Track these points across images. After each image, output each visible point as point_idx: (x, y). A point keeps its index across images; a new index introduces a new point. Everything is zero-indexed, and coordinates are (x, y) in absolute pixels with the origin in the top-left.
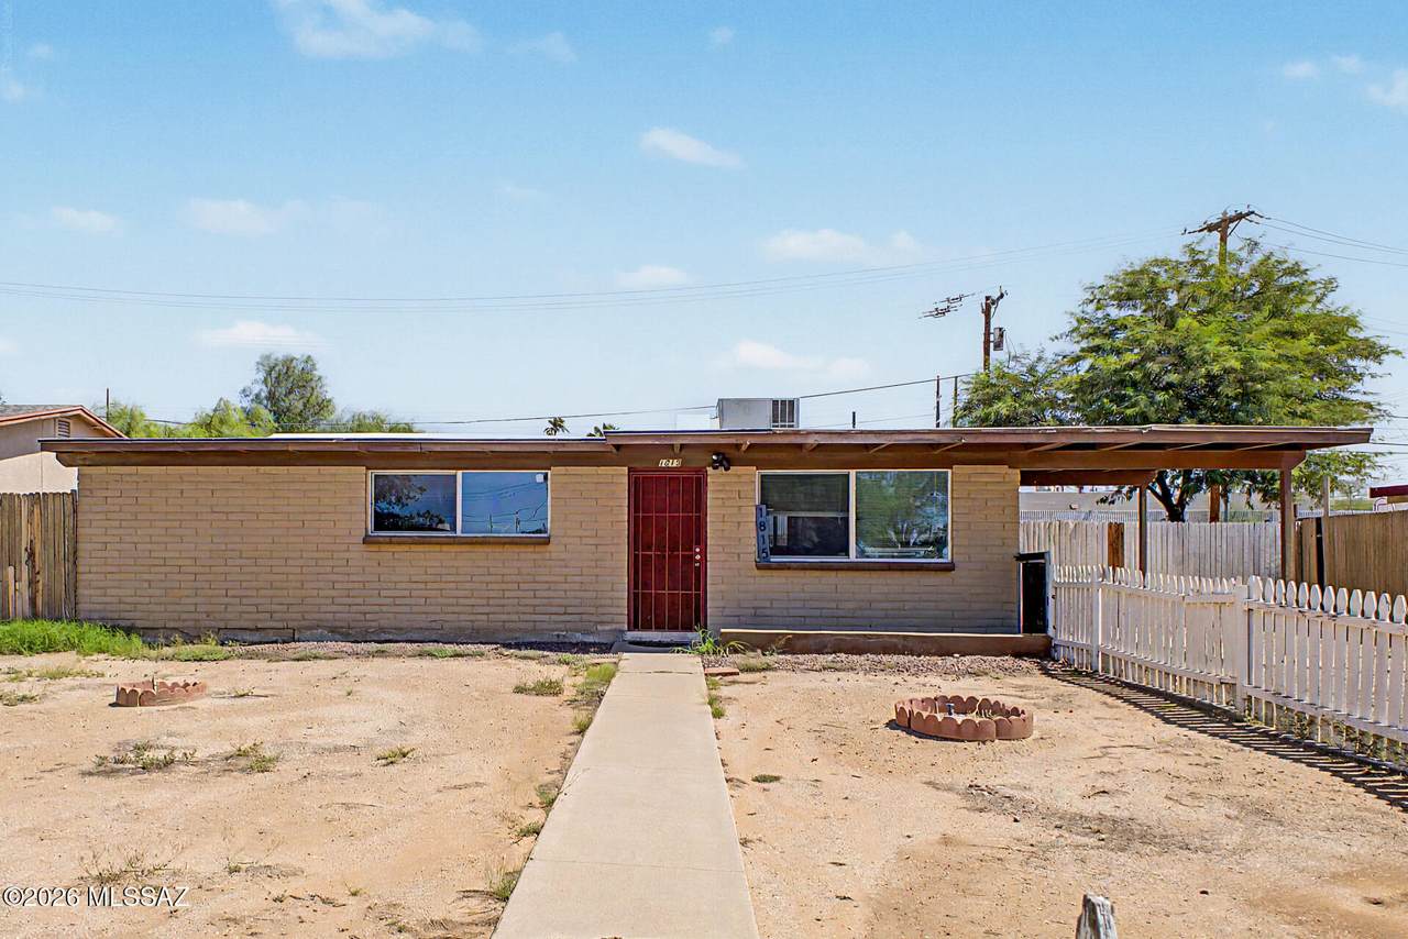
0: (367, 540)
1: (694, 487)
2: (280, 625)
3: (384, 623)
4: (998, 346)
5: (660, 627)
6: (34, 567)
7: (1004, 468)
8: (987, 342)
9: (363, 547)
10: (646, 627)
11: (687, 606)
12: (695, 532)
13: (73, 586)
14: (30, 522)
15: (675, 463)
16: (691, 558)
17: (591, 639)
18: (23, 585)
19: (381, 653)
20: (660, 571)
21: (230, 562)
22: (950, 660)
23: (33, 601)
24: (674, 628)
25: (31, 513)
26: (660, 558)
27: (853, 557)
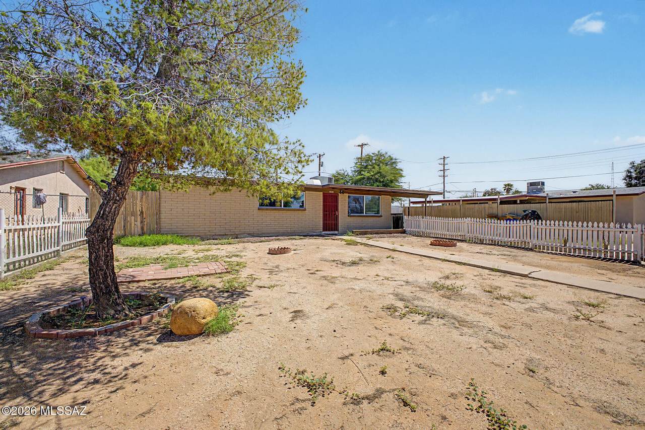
0: (259, 209)
1: (335, 198)
2: (233, 233)
3: (264, 232)
4: (322, 166)
5: (329, 231)
6: (143, 216)
7: (389, 196)
8: (319, 165)
9: (258, 211)
10: (326, 231)
11: (334, 225)
12: (336, 208)
13: (158, 223)
14: (141, 201)
15: (333, 192)
16: (335, 214)
17: (314, 234)
18: (139, 223)
19: (278, 239)
20: (329, 217)
21: (217, 215)
22: (392, 235)
23: (142, 228)
24: (332, 230)
25: (142, 198)
26: (329, 214)
27: (364, 214)
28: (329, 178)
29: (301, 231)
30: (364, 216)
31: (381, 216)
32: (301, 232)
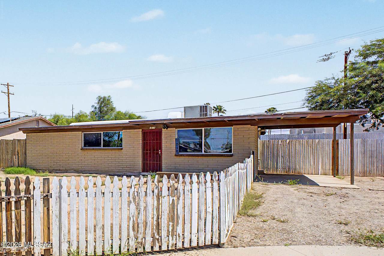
2: (64, 169)
6: (18, 156)
9: (81, 151)
10: (147, 171)
11: (157, 166)
12: (159, 146)
13: (25, 160)
14: (18, 146)
15: (154, 128)
16: (159, 153)
17: (132, 174)
18: (17, 159)
20: (150, 156)
23: (18, 163)
25: (18, 143)
26: (150, 153)
27: (203, 153)
28: (201, 107)
29: (118, 170)
30: (203, 155)
31: (232, 156)
32: (117, 172)
